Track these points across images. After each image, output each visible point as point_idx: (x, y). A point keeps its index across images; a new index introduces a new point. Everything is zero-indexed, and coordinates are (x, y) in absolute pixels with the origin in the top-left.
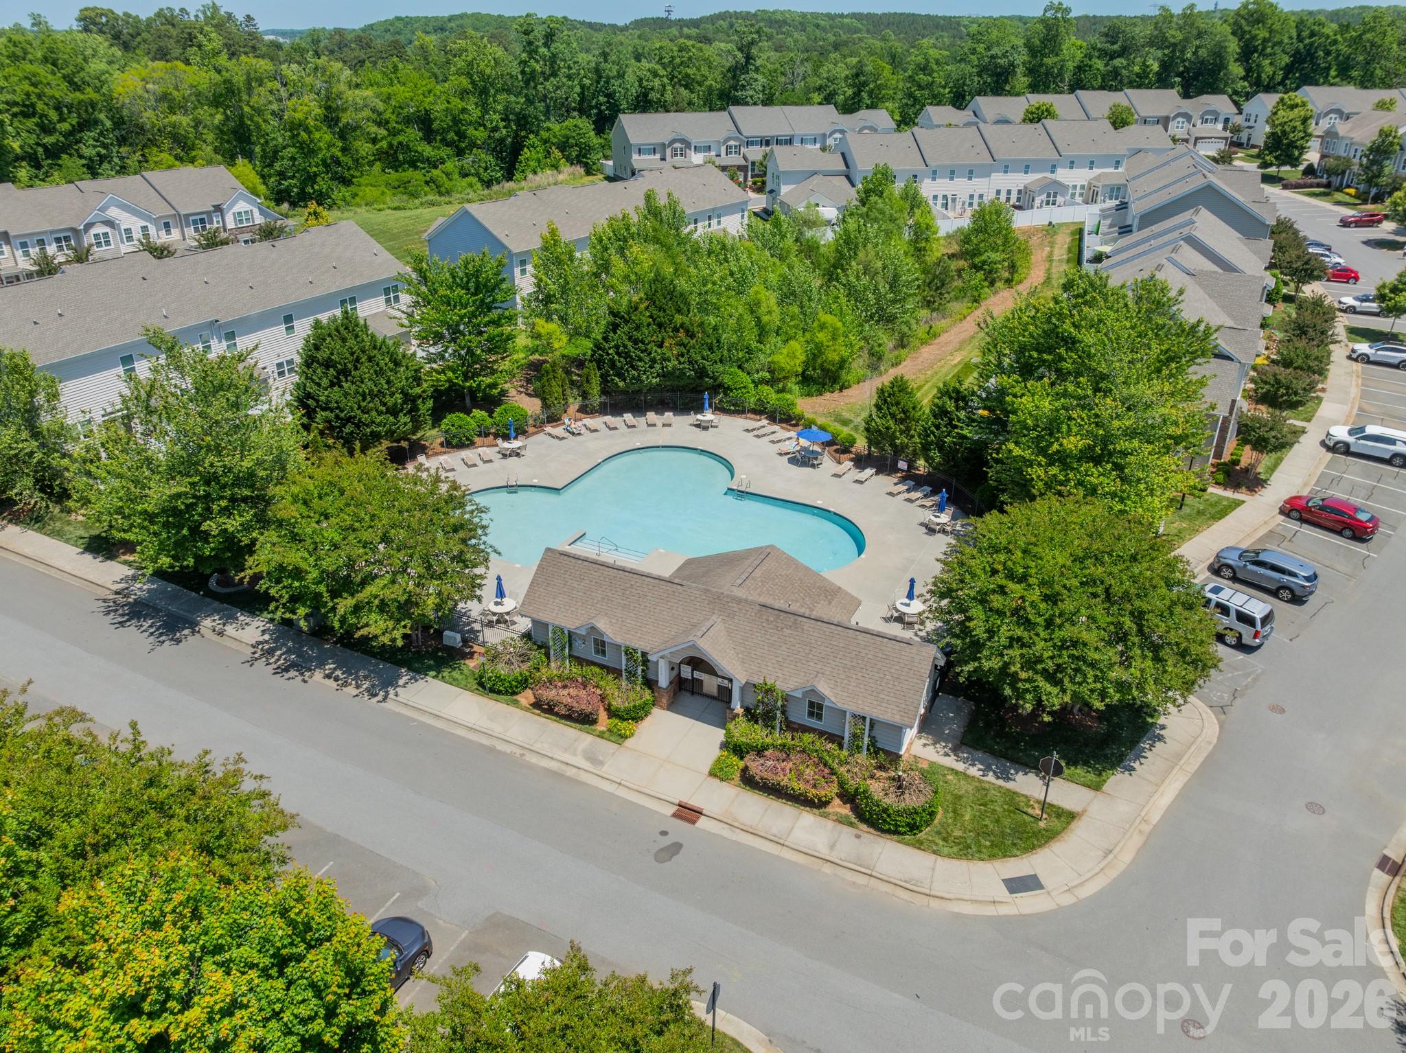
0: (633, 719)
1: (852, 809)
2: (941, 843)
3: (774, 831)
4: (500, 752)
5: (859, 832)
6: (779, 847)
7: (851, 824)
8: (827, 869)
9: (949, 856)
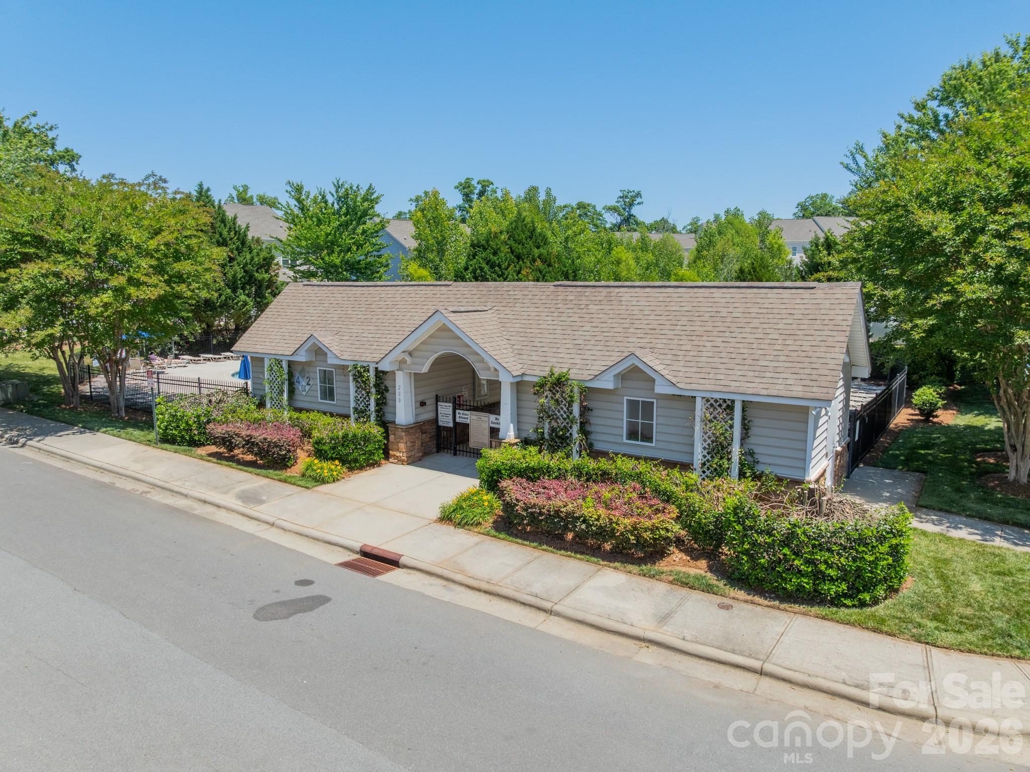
0: (343, 461)
1: (710, 569)
2: (931, 625)
3: (537, 588)
4: (118, 489)
5: (727, 601)
6: (542, 616)
7: (708, 589)
8: (649, 657)
9: (959, 648)
